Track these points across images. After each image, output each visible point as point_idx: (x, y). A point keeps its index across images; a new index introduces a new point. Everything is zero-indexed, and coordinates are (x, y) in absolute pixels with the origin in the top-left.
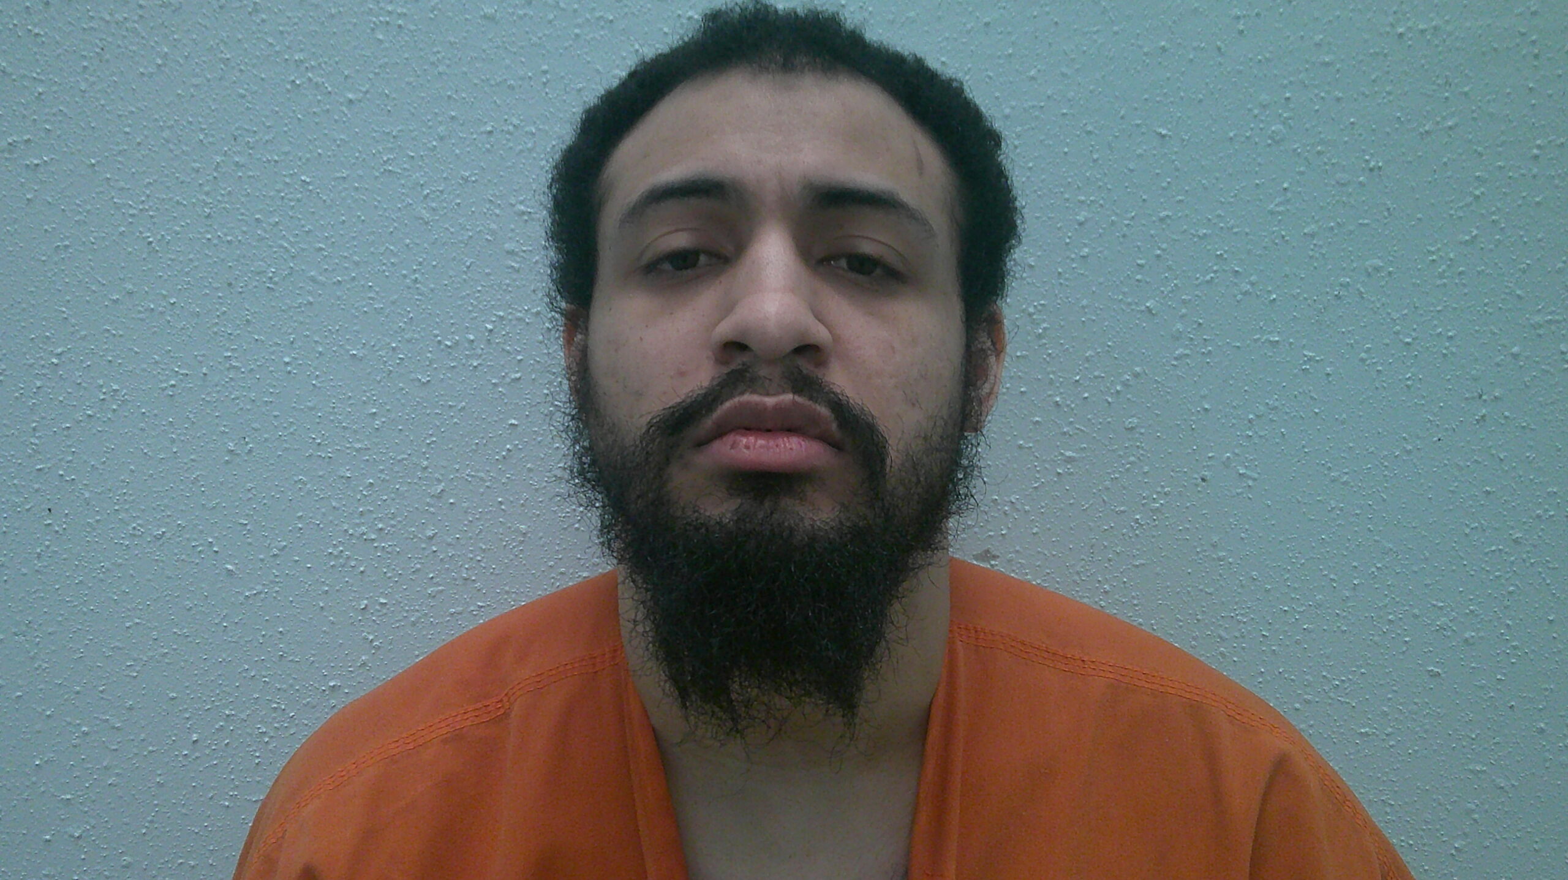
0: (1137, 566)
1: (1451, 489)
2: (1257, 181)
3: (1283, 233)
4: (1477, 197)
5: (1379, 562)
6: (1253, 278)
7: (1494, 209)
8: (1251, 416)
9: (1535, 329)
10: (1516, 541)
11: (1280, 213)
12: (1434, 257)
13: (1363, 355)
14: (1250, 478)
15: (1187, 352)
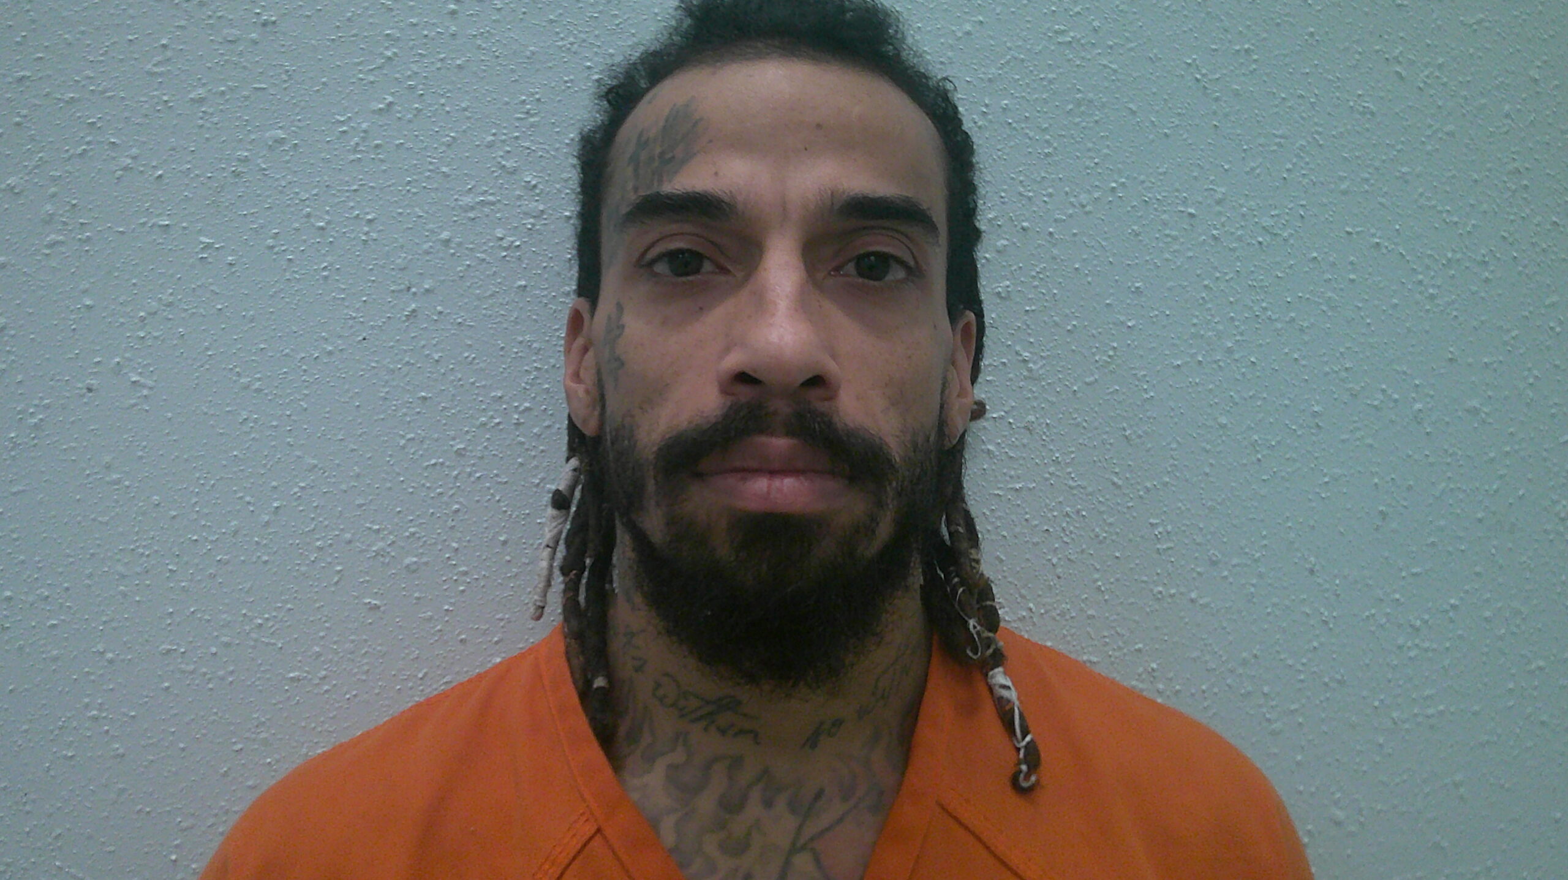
0: (15, 494)
1: (382, 394)
2: (130, 37)
3: (165, 98)
4: (389, 58)
5: (301, 481)
6: (134, 151)
7: (409, 73)
8: (142, 314)
9: (466, 211)
10: (460, 453)
11: (161, 74)
12: (345, 128)
13: (270, 242)
14: (144, 386)
15: (61, 238)
